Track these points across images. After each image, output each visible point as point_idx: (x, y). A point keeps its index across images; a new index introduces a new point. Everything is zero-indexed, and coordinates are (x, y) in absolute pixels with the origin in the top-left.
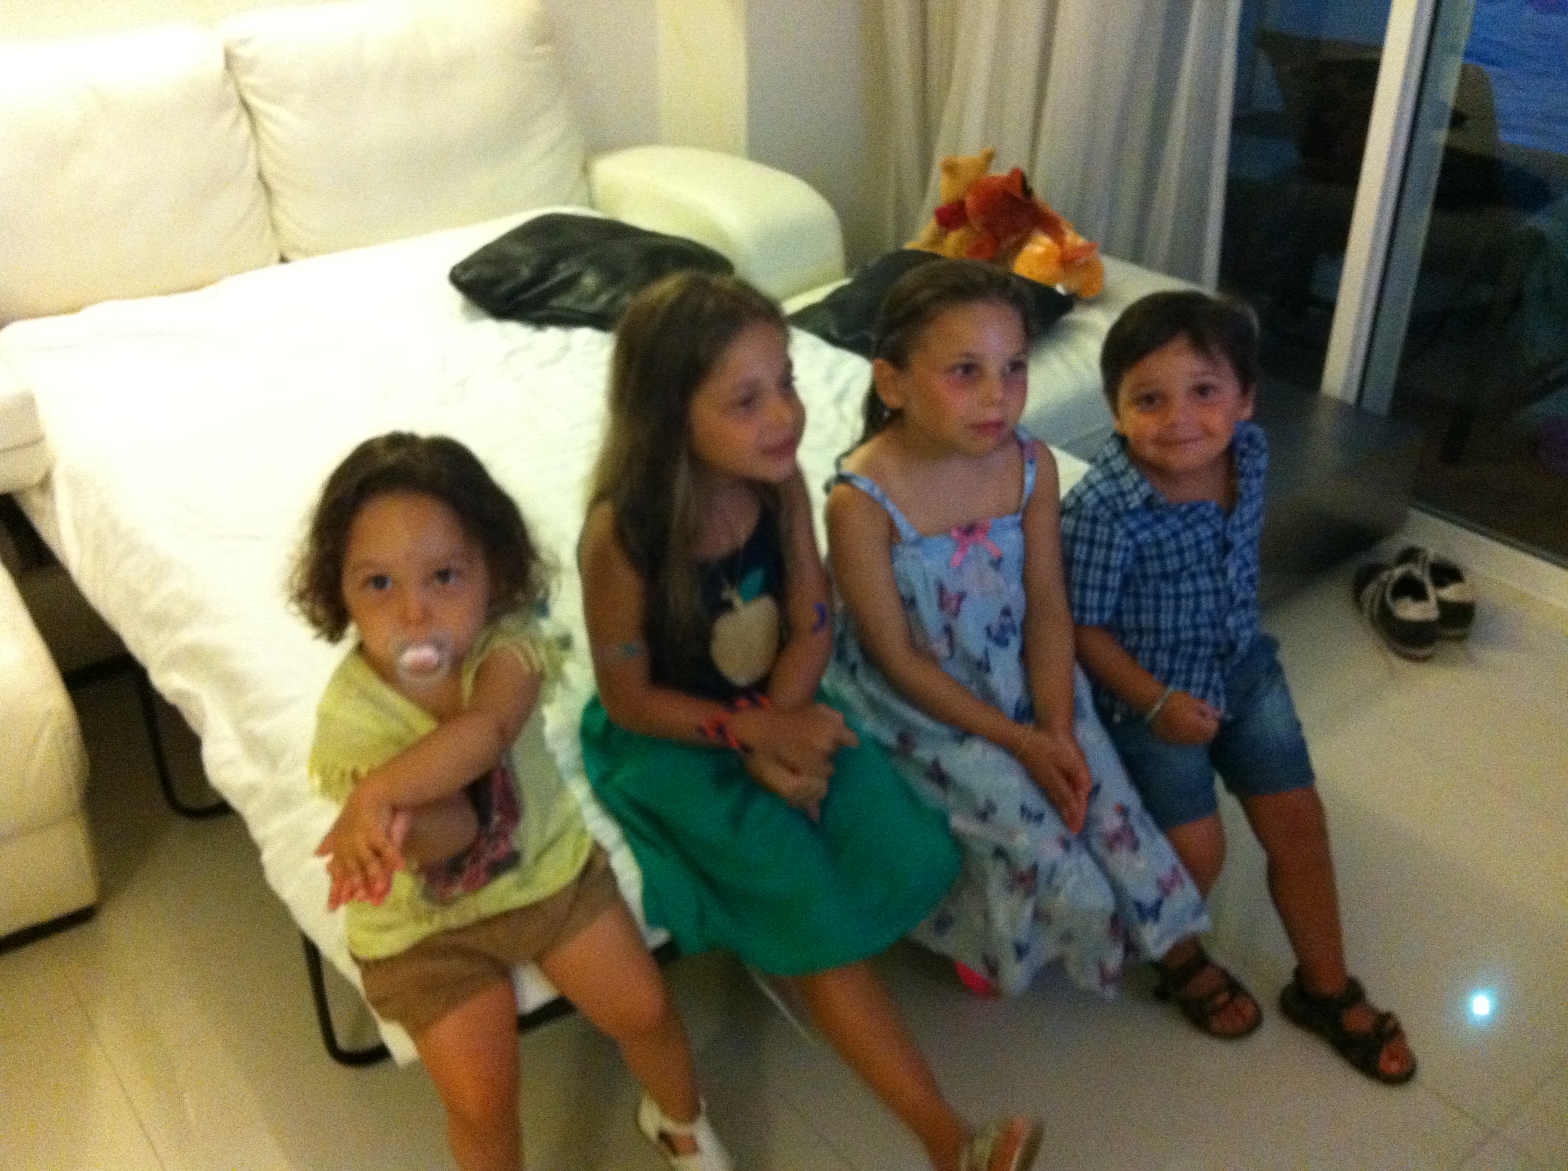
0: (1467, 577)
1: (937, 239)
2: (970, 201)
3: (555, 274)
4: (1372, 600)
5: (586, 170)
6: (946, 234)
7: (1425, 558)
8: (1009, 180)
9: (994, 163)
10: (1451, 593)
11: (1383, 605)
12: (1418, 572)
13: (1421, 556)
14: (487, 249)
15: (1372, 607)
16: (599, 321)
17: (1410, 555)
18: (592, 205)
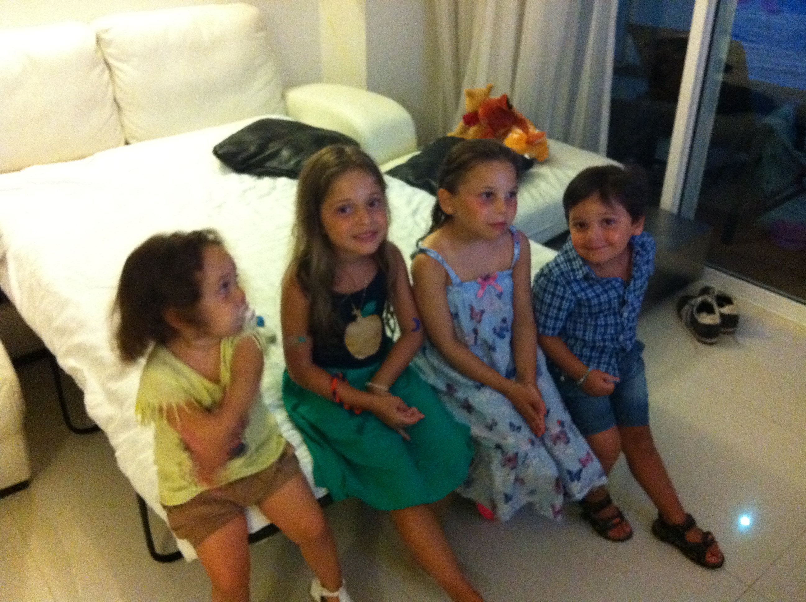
0: (735, 301)
1: (464, 131)
2: (480, 111)
3: (268, 149)
4: (687, 314)
5: (283, 96)
6: (469, 129)
7: (713, 292)
8: (500, 101)
9: (492, 91)
10: (727, 310)
11: (692, 316)
12: (711, 300)
13: (711, 291)
14: (232, 137)
15: (686, 317)
16: (291, 174)
17: (706, 291)
18: (287, 114)
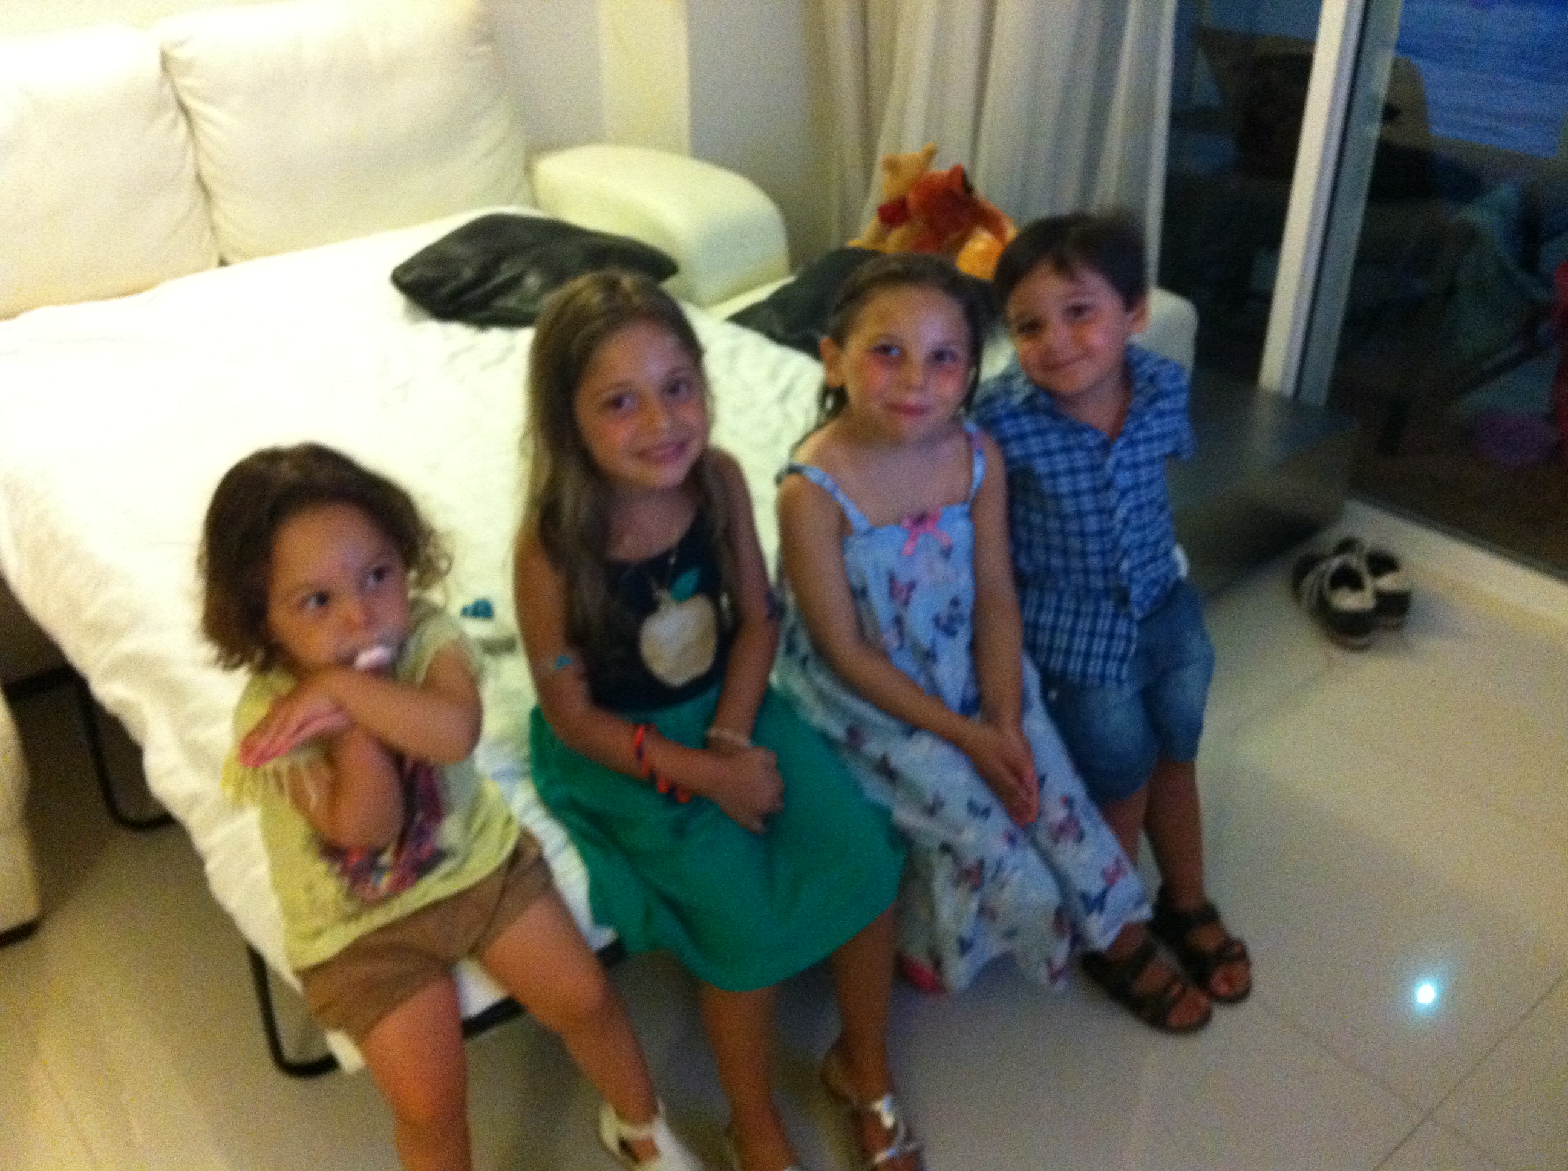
0: (1403, 566)
1: (881, 237)
2: (911, 197)
3: (499, 273)
4: (1311, 591)
5: (528, 170)
6: (889, 231)
7: (1362, 548)
8: (948, 177)
9: (936, 160)
10: (1388, 582)
11: (1320, 592)
12: (1356, 562)
13: (1357, 546)
14: (429, 251)
15: (1310, 598)
17: (1347, 545)
18: (535, 204)
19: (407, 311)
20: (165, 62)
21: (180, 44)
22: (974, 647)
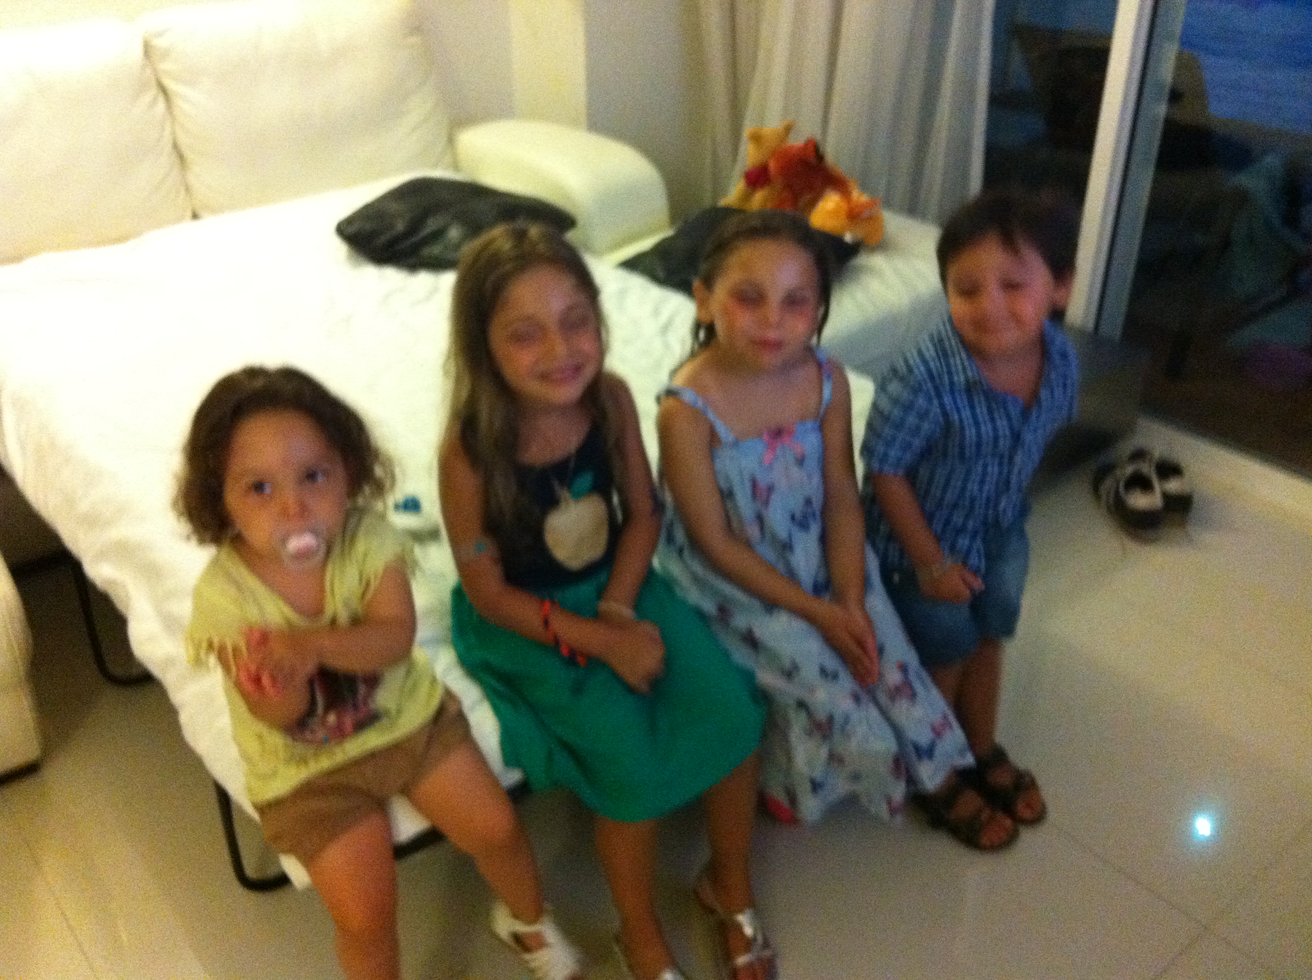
0: (1187, 474)
1: (747, 196)
2: (772, 166)
3: (425, 227)
4: (1109, 493)
5: (451, 141)
6: (753, 193)
7: (1152, 457)
8: (804, 148)
9: (792, 133)
10: (1173, 486)
12: (1147, 469)
13: (1147, 455)
14: (368, 206)
15: (1108, 498)
17: (1139, 455)
18: (456, 169)
19: (350, 258)
20: (148, 50)
21: (159, 35)
22: (824, 540)
